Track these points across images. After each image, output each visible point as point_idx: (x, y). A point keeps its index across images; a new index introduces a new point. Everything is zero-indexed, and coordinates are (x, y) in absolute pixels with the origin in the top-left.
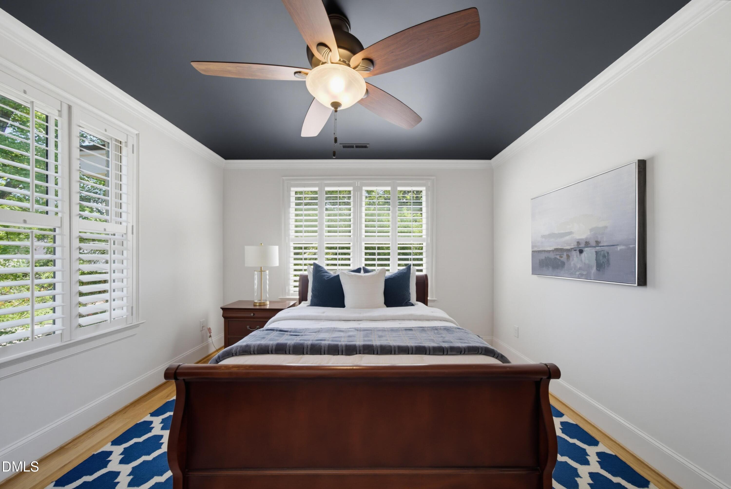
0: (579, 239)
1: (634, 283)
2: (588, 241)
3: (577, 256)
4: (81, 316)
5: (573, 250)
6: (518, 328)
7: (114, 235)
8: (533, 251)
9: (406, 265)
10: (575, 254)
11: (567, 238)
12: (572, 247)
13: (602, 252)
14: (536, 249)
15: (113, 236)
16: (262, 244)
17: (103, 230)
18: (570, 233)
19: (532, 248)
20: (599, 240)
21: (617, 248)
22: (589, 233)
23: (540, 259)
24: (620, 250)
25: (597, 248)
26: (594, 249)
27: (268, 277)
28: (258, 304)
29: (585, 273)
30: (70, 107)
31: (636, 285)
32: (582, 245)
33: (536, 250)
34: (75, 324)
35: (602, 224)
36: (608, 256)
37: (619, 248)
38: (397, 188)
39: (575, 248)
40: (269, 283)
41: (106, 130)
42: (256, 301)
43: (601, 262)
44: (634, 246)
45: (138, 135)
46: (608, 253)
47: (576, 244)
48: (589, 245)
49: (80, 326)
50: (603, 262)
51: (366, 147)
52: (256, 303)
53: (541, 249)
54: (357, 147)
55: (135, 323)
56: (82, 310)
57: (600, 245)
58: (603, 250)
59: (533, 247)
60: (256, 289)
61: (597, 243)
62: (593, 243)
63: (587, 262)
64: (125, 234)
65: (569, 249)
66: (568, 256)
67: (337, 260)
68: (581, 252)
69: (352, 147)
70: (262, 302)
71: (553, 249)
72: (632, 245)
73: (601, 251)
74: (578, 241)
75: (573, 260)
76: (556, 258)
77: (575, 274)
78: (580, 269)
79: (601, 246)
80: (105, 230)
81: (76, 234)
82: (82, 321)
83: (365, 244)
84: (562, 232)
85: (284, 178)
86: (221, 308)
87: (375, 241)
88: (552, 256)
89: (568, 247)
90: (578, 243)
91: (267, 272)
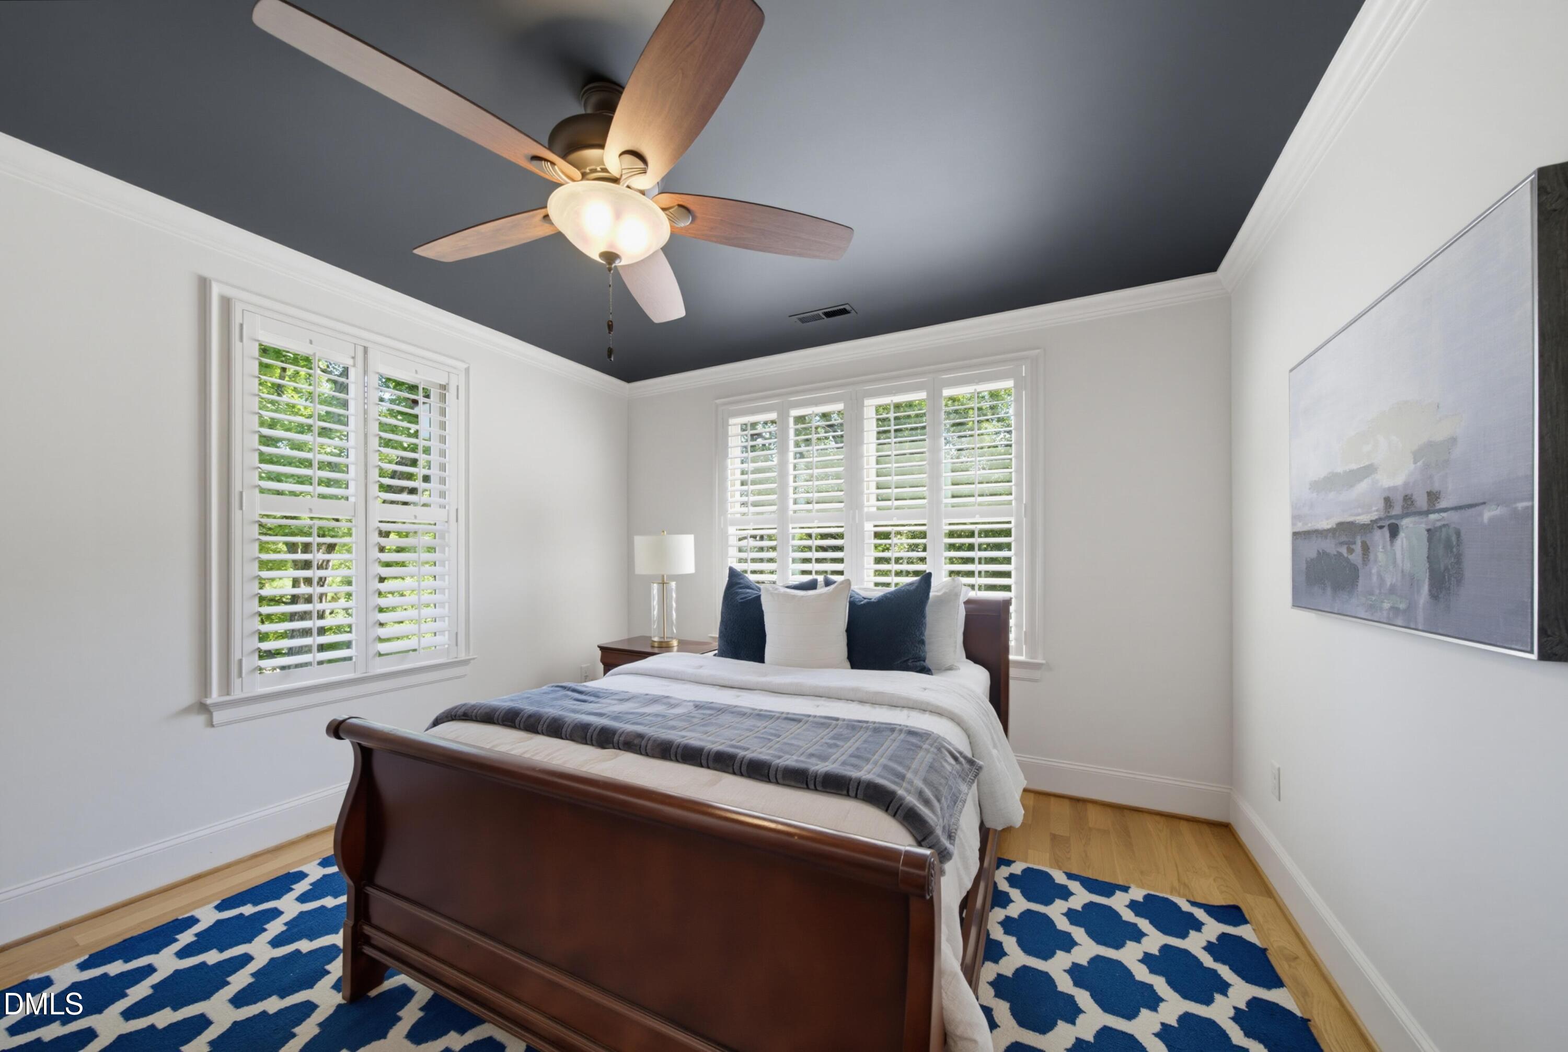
0: (1389, 489)
1: (1529, 649)
2: (1409, 492)
3: (1384, 547)
4: (381, 640)
5: (1375, 526)
6: (1279, 770)
7: (435, 524)
8: (1296, 535)
9: (916, 573)
10: (1380, 538)
11: (1363, 486)
12: (1374, 516)
13: (1444, 530)
14: (1300, 527)
15: (433, 527)
16: (663, 532)
17: (413, 518)
18: (1369, 470)
19: (1294, 524)
20: (1437, 487)
21: (1481, 514)
22: (1412, 466)
23: (1309, 559)
24: (1491, 520)
25: (1432, 517)
26: (1425, 520)
27: (674, 595)
28: (656, 645)
29: (1402, 606)
30: (366, 350)
31: (1534, 656)
32: (1397, 510)
33: (1301, 530)
34: (372, 652)
35: (1441, 433)
36: (1458, 545)
37: (1488, 514)
38: (942, 392)
39: (1380, 519)
40: (676, 607)
41: (416, 372)
42: (656, 639)
43: (1442, 568)
44: (1528, 504)
45: (467, 370)
46: (1458, 534)
47: (1381, 504)
48: (1413, 509)
49: (380, 655)
50: (1446, 569)
51: (843, 312)
52: (654, 642)
53: (1310, 525)
54: (829, 315)
55: (463, 656)
56: (382, 632)
57: (1438, 506)
58: (1445, 523)
59: (1295, 518)
60: (656, 616)
61: (1433, 497)
62: (1422, 502)
63: (1407, 566)
64: (446, 522)
65: (1368, 525)
66: (1366, 549)
67: (811, 563)
68: (1394, 531)
69: (818, 318)
70: (666, 640)
71: (1335, 526)
72: (1522, 500)
73: (1441, 527)
74: (1386, 495)
75: (1376, 561)
76: (1340, 554)
77: (1381, 609)
78: (1392, 590)
79: (1445, 510)
80: (415, 517)
81: (374, 524)
82: (383, 647)
83: (875, 526)
84: (1354, 466)
85: (718, 401)
86: (599, 647)
87: (892, 520)
88: (1330, 546)
89: (1364, 519)
90: (1388, 502)
91: (673, 584)
